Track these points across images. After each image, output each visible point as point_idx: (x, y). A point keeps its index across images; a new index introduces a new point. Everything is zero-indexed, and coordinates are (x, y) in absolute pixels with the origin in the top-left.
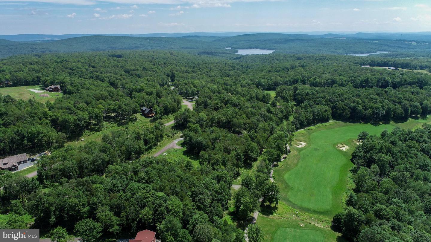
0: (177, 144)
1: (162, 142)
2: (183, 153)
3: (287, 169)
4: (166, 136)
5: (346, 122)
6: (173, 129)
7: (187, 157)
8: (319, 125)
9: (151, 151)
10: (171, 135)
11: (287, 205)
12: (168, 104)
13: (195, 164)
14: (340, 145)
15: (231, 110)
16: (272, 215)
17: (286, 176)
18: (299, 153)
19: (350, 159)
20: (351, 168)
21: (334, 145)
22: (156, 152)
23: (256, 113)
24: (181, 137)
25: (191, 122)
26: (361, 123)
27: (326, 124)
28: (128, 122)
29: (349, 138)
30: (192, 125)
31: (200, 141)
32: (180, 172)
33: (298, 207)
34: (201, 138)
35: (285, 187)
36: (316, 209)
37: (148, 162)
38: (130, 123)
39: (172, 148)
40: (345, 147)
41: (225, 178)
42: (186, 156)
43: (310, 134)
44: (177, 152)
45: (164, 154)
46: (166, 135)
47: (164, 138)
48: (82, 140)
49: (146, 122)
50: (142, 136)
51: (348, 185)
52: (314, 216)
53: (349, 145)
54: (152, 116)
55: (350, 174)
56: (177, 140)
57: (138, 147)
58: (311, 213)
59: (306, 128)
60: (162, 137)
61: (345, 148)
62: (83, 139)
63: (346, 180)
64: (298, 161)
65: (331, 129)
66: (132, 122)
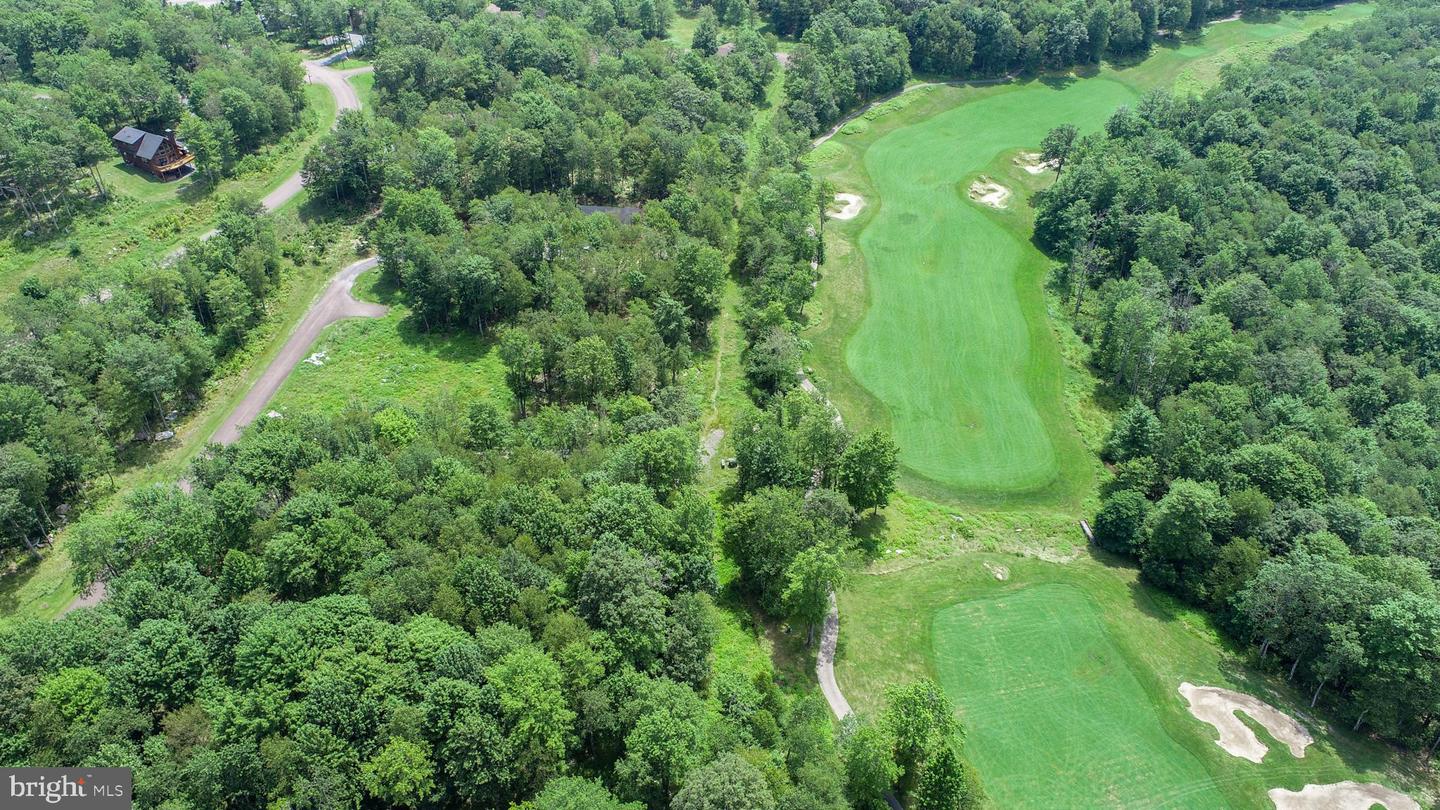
0: (356, 292)
1: (281, 295)
2: (403, 335)
3: (843, 326)
4: (290, 262)
5: (962, 86)
6: (312, 222)
7: (427, 350)
8: (877, 107)
9: (245, 356)
10: (308, 249)
11: (910, 493)
12: (247, 99)
13: (473, 380)
14: (977, 186)
15: (545, 96)
16: (880, 556)
17: (852, 359)
18: (855, 244)
19: (1031, 240)
20: (1048, 278)
21: (960, 188)
22: (272, 352)
23: (653, 96)
24: (362, 253)
25: (395, 181)
26: (1009, 82)
27: (900, 100)
28: (68, 221)
29: (996, 149)
30: (408, 199)
31: (476, 275)
32: (463, 473)
33: (950, 489)
34: (474, 260)
35: (871, 413)
36: (1011, 485)
37: (281, 457)
38: (80, 222)
39: (338, 319)
40: (993, 190)
41: (676, 458)
42: (419, 350)
43: (861, 154)
44: (373, 334)
45: (314, 356)
46: (285, 255)
47: (283, 275)
49: (162, 206)
50: (180, 298)
51: (1064, 350)
52: (1018, 516)
53: (1006, 180)
54: (184, 170)
55: (1054, 302)
56: (345, 270)
57: (179, 357)
58: (1003, 509)
59: (836, 129)
60: (271, 268)
61: (997, 197)
63: (1052, 332)
64: (866, 282)
65: (921, 119)
66: (90, 216)
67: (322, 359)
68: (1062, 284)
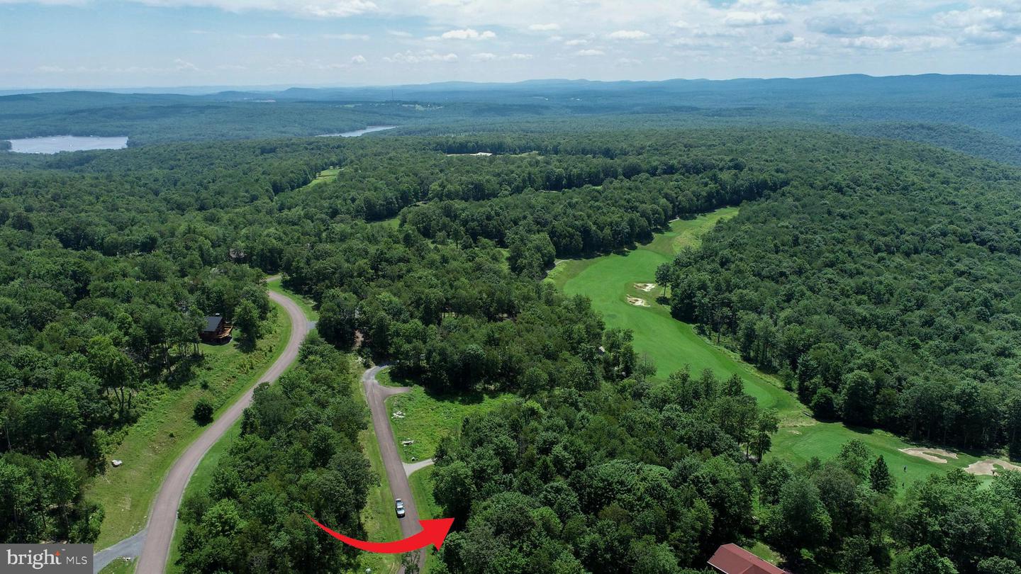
0: (384, 384)
2: (432, 398)
7: (452, 402)
8: (551, 273)
14: (629, 299)
20: (694, 331)
21: (622, 300)
24: (367, 366)
26: (600, 256)
28: (189, 370)
29: (621, 284)
38: (194, 368)
39: (388, 397)
40: (637, 300)
42: (448, 403)
44: (416, 399)
45: (395, 414)
48: (116, 463)
51: (729, 356)
53: (639, 296)
55: (706, 339)
56: (366, 375)
61: (640, 302)
62: (118, 460)
63: (718, 350)
65: (575, 276)
66: (197, 367)
67: (402, 415)
68: (702, 332)
